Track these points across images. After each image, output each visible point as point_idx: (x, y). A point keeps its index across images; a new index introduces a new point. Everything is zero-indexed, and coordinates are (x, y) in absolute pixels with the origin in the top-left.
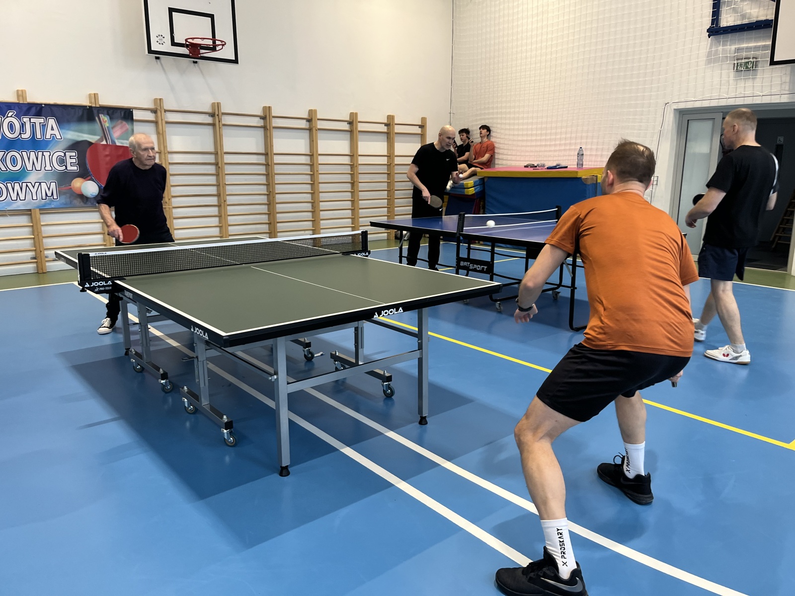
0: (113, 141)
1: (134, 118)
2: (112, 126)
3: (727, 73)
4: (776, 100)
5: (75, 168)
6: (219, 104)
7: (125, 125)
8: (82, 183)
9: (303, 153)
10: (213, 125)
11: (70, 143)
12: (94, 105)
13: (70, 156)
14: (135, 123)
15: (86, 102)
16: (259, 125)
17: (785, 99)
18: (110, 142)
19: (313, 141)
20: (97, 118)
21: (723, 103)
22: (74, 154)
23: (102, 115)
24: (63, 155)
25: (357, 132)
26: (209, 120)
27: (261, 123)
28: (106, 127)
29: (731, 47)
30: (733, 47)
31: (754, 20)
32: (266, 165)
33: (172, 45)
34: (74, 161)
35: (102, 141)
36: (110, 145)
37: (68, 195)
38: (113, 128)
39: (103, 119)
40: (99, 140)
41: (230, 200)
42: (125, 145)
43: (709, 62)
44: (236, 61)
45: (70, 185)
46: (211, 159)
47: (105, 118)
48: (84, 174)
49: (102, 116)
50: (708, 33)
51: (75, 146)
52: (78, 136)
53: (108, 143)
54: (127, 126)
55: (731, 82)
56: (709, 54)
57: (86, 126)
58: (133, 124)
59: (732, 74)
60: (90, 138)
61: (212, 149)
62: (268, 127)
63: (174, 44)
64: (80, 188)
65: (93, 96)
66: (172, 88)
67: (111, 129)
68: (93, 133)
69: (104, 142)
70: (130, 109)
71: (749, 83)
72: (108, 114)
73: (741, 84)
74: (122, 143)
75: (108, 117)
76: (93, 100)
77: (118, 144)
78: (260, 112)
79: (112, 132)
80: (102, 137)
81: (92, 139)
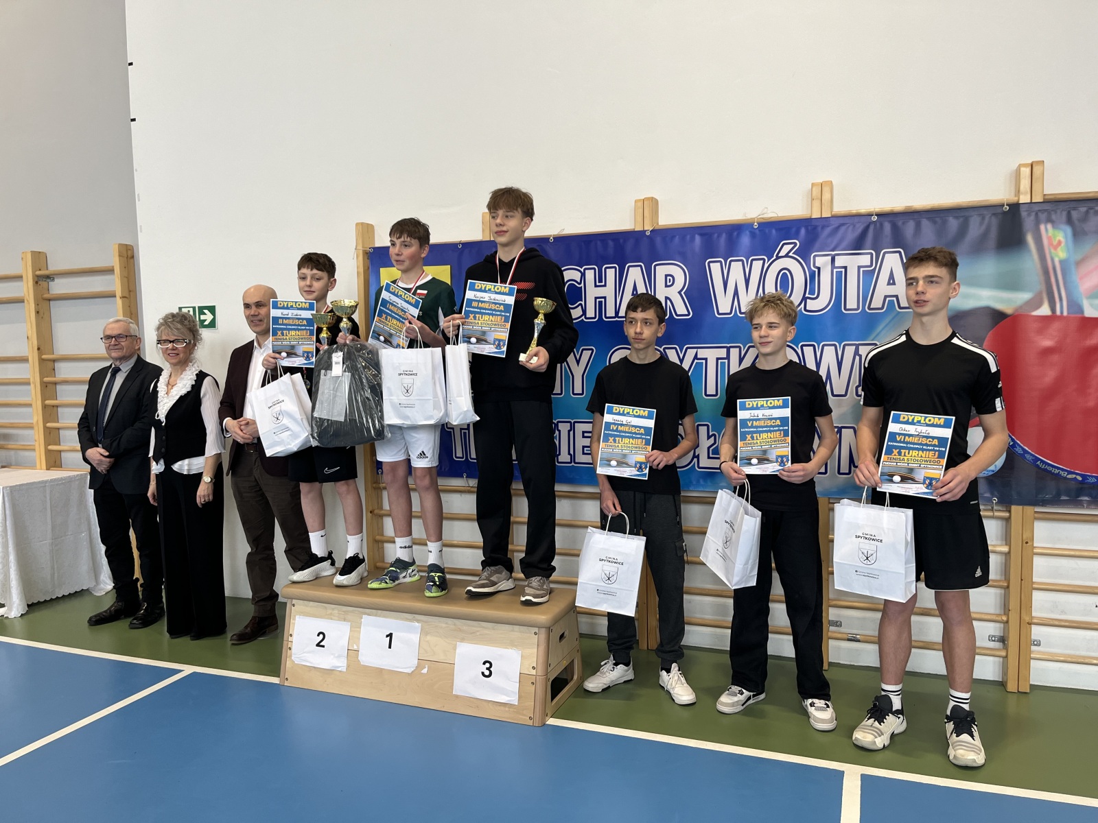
0: (1075, 306)
2: (1078, 257)
12: (1025, 199)
18: (1063, 309)
20: (1030, 239)
23: (1049, 226)
28: (1057, 260)
35: (1039, 305)
36: (1061, 317)
39: (1049, 238)
40: (1028, 302)
49: (1047, 232)
52: (964, 296)
53: (1058, 313)
57: (991, 266)
60: (1000, 300)
67: (1073, 268)
68: (1010, 283)
69: (1045, 310)
72: (1069, 221)
75: (1069, 230)
76: (1025, 184)
77: (1089, 311)
79: (1075, 276)
80: (1040, 293)
81: (1006, 301)
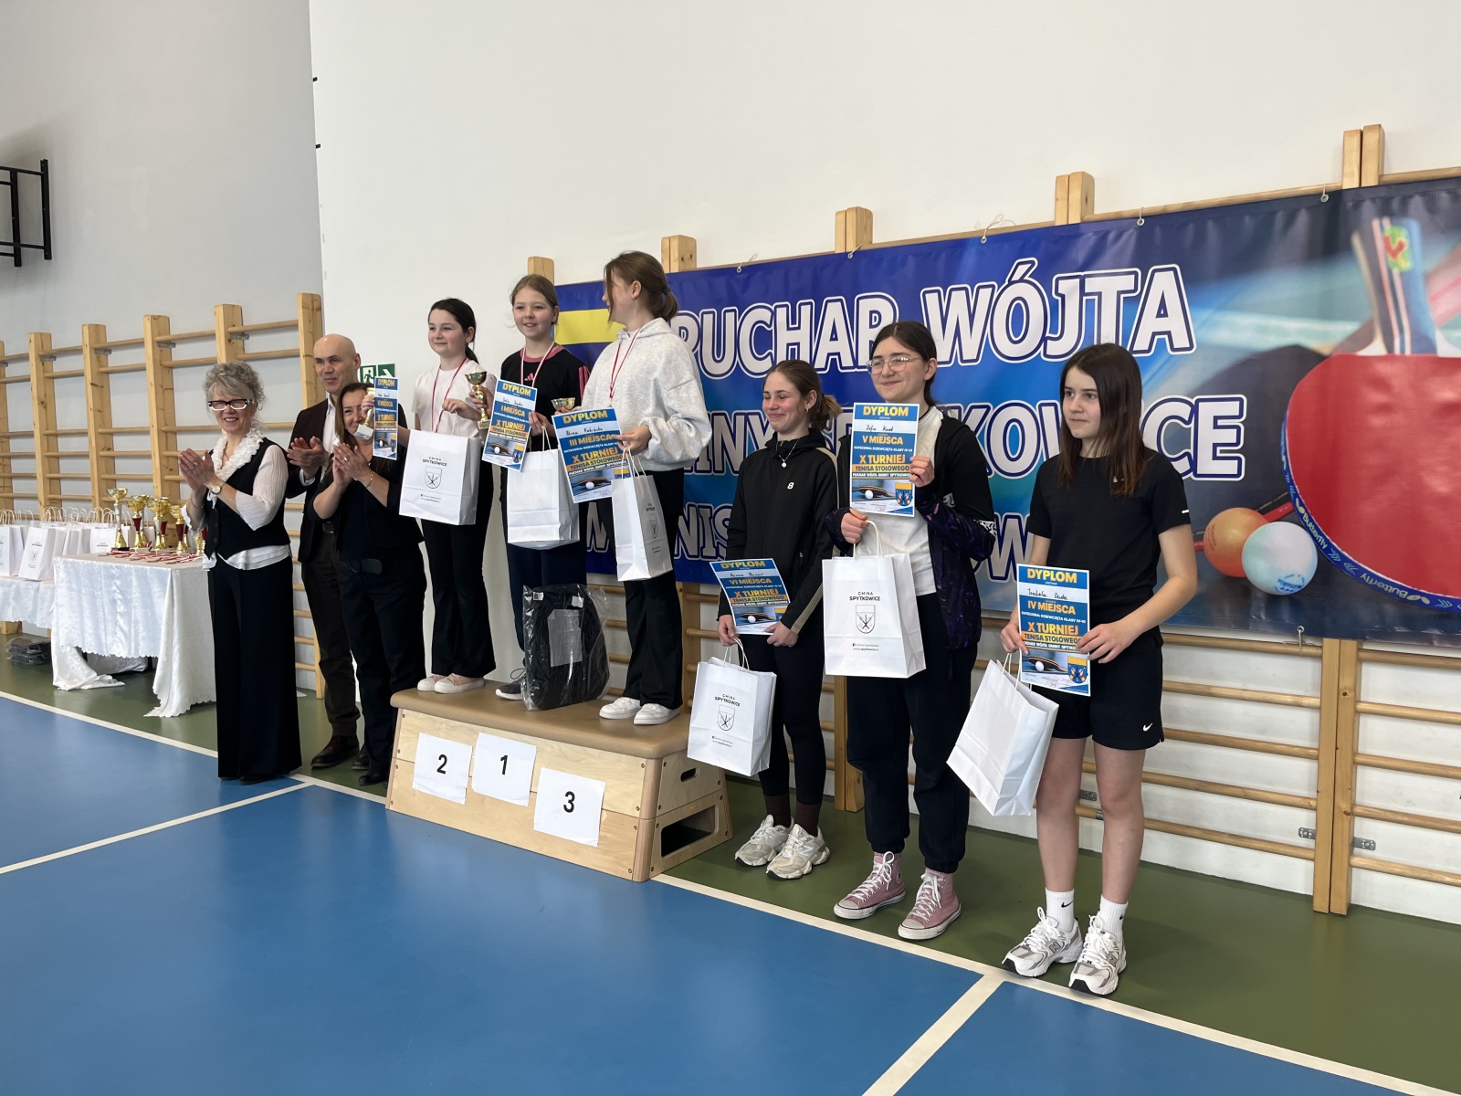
0: (1423, 341)
2: (1430, 265)
5: (1230, 466)
8: (1251, 529)
11: (1223, 363)
12: (1350, 183)
13: (1216, 418)
18: (1404, 347)
20: (1356, 241)
22: (1233, 408)
23: (1386, 222)
24: (1185, 411)
28: (1396, 272)
34: (1230, 436)
35: (1368, 340)
36: (1402, 357)
38: (1428, 277)
39: (1386, 241)
40: (1353, 337)
48: (1263, 494)
49: (1383, 229)
51: (1247, 373)
52: (1264, 330)
53: (1397, 350)
60: (1314, 335)
64: (1237, 553)
65: (1356, 140)
68: (1326, 311)
69: (1376, 348)
75: (1419, 226)
77: (1445, 348)
79: (1424, 295)
80: (1370, 322)
81: (1323, 336)
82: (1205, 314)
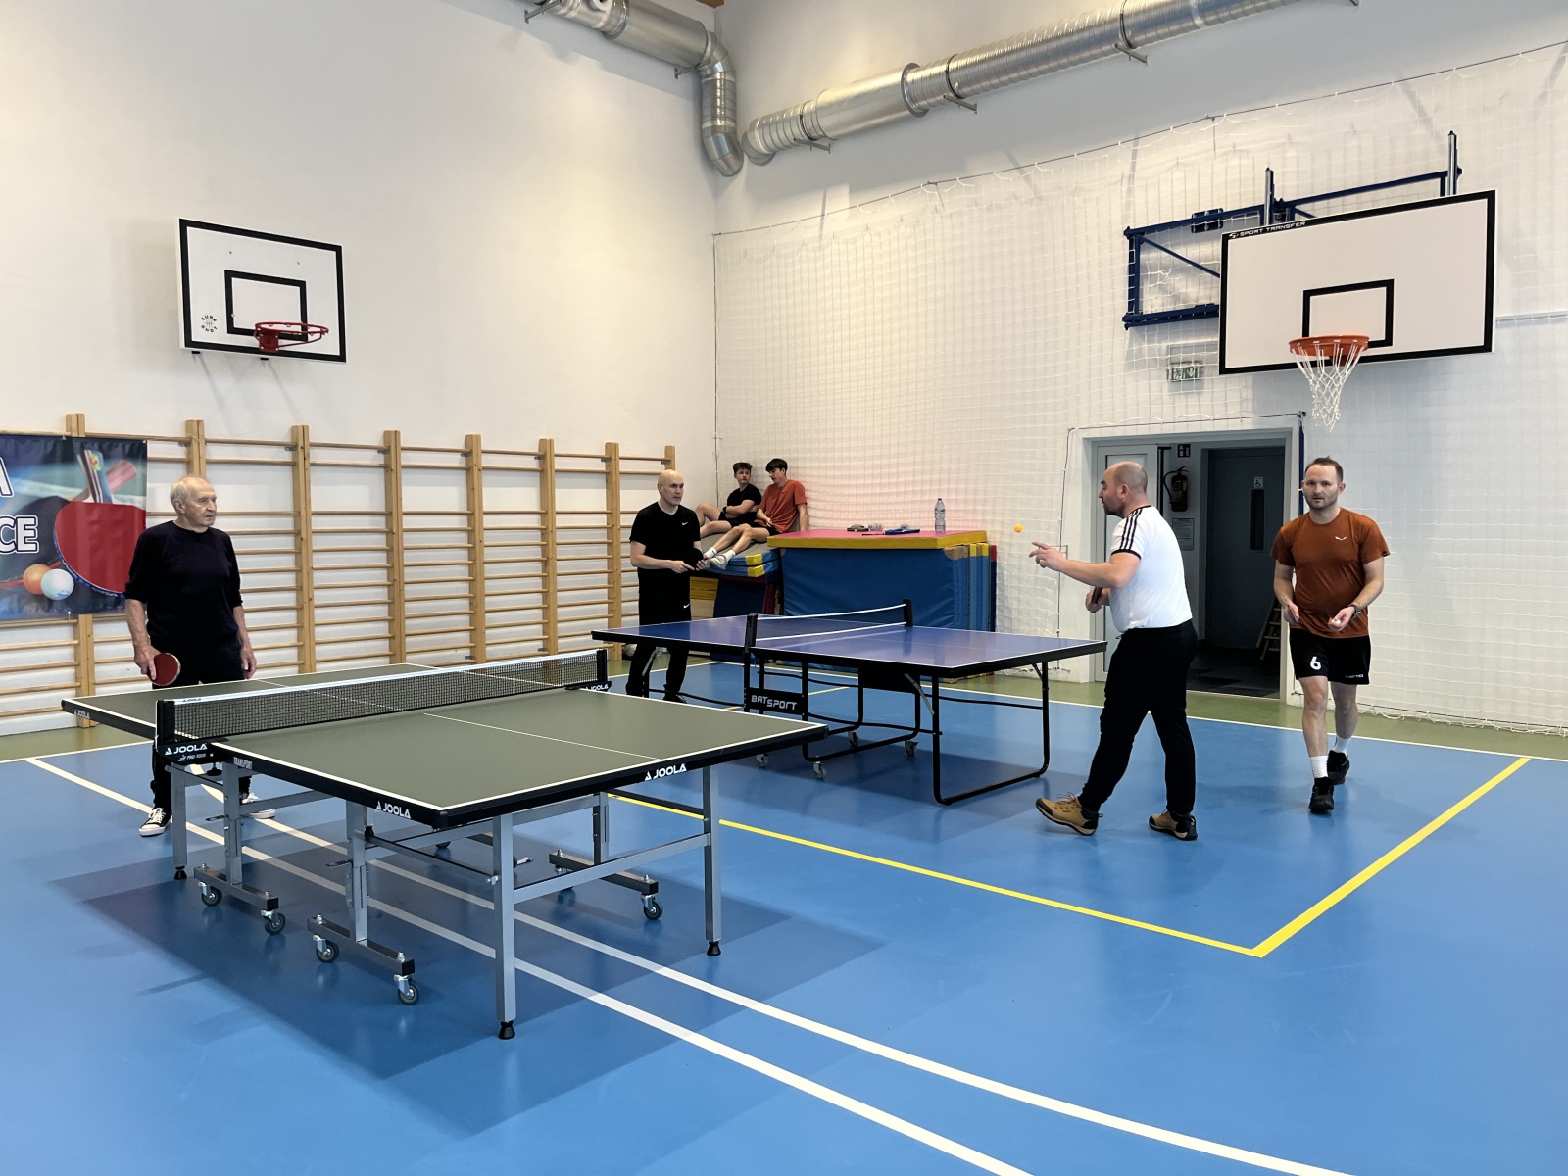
0: (106, 497)
1: (149, 455)
2: (107, 469)
3: (1160, 385)
4: (1235, 426)
5: (33, 547)
6: (304, 429)
7: (131, 467)
8: (44, 573)
9: (456, 509)
10: (293, 464)
11: (27, 502)
12: (75, 435)
13: (25, 526)
14: (149, 464)
15: (58, 429)
16: (376, 463)
17: (1248, 425)
18: (100, 499)
19: (474, 489)
20: (79, 457)
21: (1156, 430)
22: (32, 521)
23: (90, 451)
24: (11, 523)
25: (553, 472)
26: (287, 456)
27: (380, 459)
28: (95, 471)
29: (1160, 343)
30: (1165, 345)
31: (1192, 304)
32: (387, 533)
33: (229, 332)
34: (32, 533)
35: (87, 496)
36: (100, 503)
37: (15, 596)
38: (108, 473)
39: (90, 459)
40: (81, 495)
41: (319, 597)
42: (128, 504)
43: (1130, 366)
44: (342, 358)
45: (22, 578)
46: (287, 524)
47: (94, 457)
48: (47, 557)
49: (89, 454)
50: (1124, 323)
51: (36, 507)
52: (42, 489)
53: (98, 501)
54: (136, 469)
55: (1166, 398)
56: (1129, 355)
57: (58, 472)
58: (145, 466)
59: (1166, 385)
60: (66, 493)
61: (288, 507)
62: (393, 467)
63: (232, 330)
64: (39, 583)
65: (74, 419)
66: (221, 403)
67: (104, 475)
68: (72, 484)
69: (90, 500)
70: (142, 441)
71: (1193, 400)
72: (101, 449)
73: (1181, 402)
74: (122, 500)
75: (101, 455)
76: (74, 426)
77: (115, 501)
78: (378, 441)
79: (106, 481)
80: (87, 490)
81: (69, 493)
82: (16, 480)
